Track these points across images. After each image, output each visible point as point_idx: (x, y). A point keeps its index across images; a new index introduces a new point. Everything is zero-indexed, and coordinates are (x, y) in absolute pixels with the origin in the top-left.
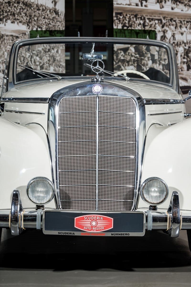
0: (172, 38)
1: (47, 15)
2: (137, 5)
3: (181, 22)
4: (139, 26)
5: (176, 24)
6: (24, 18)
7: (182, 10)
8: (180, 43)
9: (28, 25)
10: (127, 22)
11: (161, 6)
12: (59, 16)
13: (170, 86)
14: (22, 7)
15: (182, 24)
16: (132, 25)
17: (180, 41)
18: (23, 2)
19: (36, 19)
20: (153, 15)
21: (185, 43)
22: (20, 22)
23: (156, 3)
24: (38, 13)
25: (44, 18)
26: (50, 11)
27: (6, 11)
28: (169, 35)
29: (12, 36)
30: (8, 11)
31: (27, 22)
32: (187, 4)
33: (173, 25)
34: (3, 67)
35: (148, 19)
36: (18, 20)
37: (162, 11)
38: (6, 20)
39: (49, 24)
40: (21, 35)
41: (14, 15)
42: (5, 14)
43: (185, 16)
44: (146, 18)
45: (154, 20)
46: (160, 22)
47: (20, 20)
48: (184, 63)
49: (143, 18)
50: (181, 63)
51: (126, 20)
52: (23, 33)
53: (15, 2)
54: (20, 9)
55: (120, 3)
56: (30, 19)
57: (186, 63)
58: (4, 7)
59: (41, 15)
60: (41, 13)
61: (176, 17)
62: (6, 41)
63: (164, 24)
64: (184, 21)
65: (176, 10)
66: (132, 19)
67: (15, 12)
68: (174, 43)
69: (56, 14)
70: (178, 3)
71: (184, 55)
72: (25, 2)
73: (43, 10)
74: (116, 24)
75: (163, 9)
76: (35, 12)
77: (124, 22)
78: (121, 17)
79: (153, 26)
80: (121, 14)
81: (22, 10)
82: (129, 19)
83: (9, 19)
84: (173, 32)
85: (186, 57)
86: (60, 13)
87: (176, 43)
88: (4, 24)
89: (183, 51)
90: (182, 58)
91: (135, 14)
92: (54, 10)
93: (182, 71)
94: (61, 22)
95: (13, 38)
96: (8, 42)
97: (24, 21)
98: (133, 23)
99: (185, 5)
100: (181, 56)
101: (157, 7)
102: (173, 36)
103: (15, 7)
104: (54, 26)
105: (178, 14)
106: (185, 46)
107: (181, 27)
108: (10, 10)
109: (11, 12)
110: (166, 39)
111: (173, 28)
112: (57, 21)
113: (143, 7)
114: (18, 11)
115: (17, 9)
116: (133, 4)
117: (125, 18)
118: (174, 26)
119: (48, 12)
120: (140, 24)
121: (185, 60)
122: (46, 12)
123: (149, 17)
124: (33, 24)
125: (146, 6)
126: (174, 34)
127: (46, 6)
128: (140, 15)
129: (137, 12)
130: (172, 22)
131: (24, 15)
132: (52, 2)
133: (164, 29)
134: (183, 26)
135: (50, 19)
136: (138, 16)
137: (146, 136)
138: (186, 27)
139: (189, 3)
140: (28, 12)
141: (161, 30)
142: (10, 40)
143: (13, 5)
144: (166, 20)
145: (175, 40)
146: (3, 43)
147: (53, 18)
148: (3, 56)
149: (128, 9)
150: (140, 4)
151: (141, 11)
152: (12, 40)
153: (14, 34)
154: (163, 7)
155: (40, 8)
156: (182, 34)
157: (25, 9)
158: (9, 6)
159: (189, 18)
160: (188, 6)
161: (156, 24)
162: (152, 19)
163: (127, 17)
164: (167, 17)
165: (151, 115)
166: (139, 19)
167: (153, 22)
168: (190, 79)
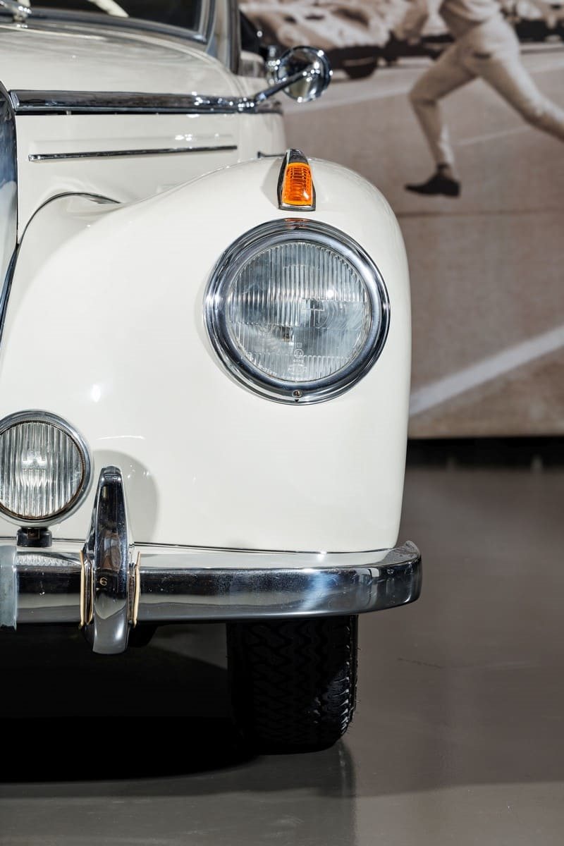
13: (199, 41)
137: (18, 246)
165: (46, 157)
168: (382, 16)
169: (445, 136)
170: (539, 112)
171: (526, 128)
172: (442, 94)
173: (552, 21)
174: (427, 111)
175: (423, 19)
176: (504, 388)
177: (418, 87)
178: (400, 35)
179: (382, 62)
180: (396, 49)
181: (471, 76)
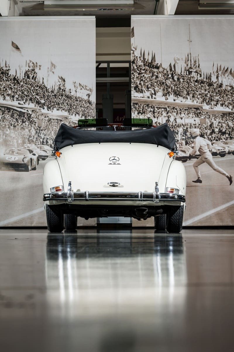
0: (174, 121)
1: (83, 105)
2: (148, 97)
3: (181, 110)
4: (150, 112)
5: (177, 111)
6: (66, 106)
7: (181, 102)
8: (180, 125)
9: (69, 112)
10: (141, 110)
11: (166, 99)
12: (91, 106)
14: (64, 98)
15: (182, 111)
16: (145, 112)
17: (180, 124)
18: (65, 95)
19: (75, 107)
20: (160, 105)
21: (184, 125)
22: (63, 109)
23: (162, 96)
24: (77, 103)
25: (81, 107)
26: (85, 102)
27: (53, 101)
28: (172, 119)
29: (57, 119)
30: (54, 101)
31: (68, 109)
32: (185, 97)
33: (174, 112)
34: (51, 142)
35: (156, 108)
36: (62, 108)
37: (167, 102)
38: (53, 108)
39: (84, 111)
40: (64, 119)
41: (59, 104)
42: (53, 104)
43: (184, 105)
44: (155, 107)
45: (161, 109)
46: (165, 109)
47: (63, 108)
48: (183, 139)
49: (153, 107)
50: (181, 140)
51: (141, 108)
52: (65, 118)
53: (59, 95)
54: (63, 100)
55: (136, 96)
56: (71, 107)
57: (185, 140)
58: (51, 99)
59: (78, 104)
60: (78, 103)
61: (177, 106)
62: (52, 123)
63: (169, 111)
64: (183, 109)
65: (177, 101)
66: (145, 108)
67: (60, 102)
68: (175, 125)
69: (89, 104)
70: (178, 96)
71: (183, 134)
72: (67, 95)
73: (80, 101)
74: (134, 111)
75: (167, 101)
76: (74, 102)
77: (139, 110)
78: (137, 106)
79: (160, 112)
80: (137, 104)
81: (64, 101)
82: (142, 107)
83: (55, 107)
84: (175, 117)
85: (184, 135)
86: (92, 103)
87: (177, 125)
88: (51, 111)
89: (182, 131)
90: (182, 136)
91: (147, 104)
92: (88, 101)
93: (182, 145)
94: (93, 109)
95: (58, 121)
96: (54, 124)
97: (66, 109)
98: (146, 111)
99: (184, 98)
100: (181, 134)
101: (163, 99)
102: (175, 120)
103: (59, 98)
104: (88, 112)
105: (178, 104)
106: (184, 127)
107: (180, 113)
108: (56, 101)
109: (57, 102)
110: (170, 122)
111: (175, 114)
112: (90, 109)
113: (153, 99)
114: (62, 101)
115: (61, 100)
116: (145, 97)
117: (140, 107)
118: (176, 113)
119: (84, 102)
120: (151, 111)
121: (184, 138)
122: (83, 102)
123: (157, 106)
124: (73, 111)
125: (155, 98)
126: (175, 118)
127: (82, 98)
128: (151, 105)
129: (148, 103)
130: (174, 110)
131: (66, 104)
132: (87, 95)
133: (168, 115)
134: (182, 113)
135: (85, 108)
136: (149, 106)
138: (185, 114)
139: (186, 96)
140: (69, 102)
141: (166, 116)
142: (56, 122)
143: (58, 97)
144: (170, 108)
145: (176, 123)
146: (51, 124)
147: (88, 106)
148: (50, 134)
149: (142, 100)
150: (150, 97)
151: (152, 102)
152: (57, 123)
153: (59, 118)
154: (167, 99)
155: (78, 100)
156: (182, 118)
157: (67, 100)
158: (55, 98)
159: (186, 107)
160: (185, 98)
161: (162, 111)
162: (160, 108)
163: (141, 106)
164: (170, 106)
166: (150, 108)
167: (160, 110)
168: (188, 151)
169: (199, 172)
170: (216, 168)
171: (214, 171)
172: (199, 165)
173: (218, 153)
174: (196, 168)
175: (196, 152)
176: (209, 218)
177: (195, 164)
178: (191, 155)
179: (188, 159)
180: (190, 157)
181: (204, 162)
